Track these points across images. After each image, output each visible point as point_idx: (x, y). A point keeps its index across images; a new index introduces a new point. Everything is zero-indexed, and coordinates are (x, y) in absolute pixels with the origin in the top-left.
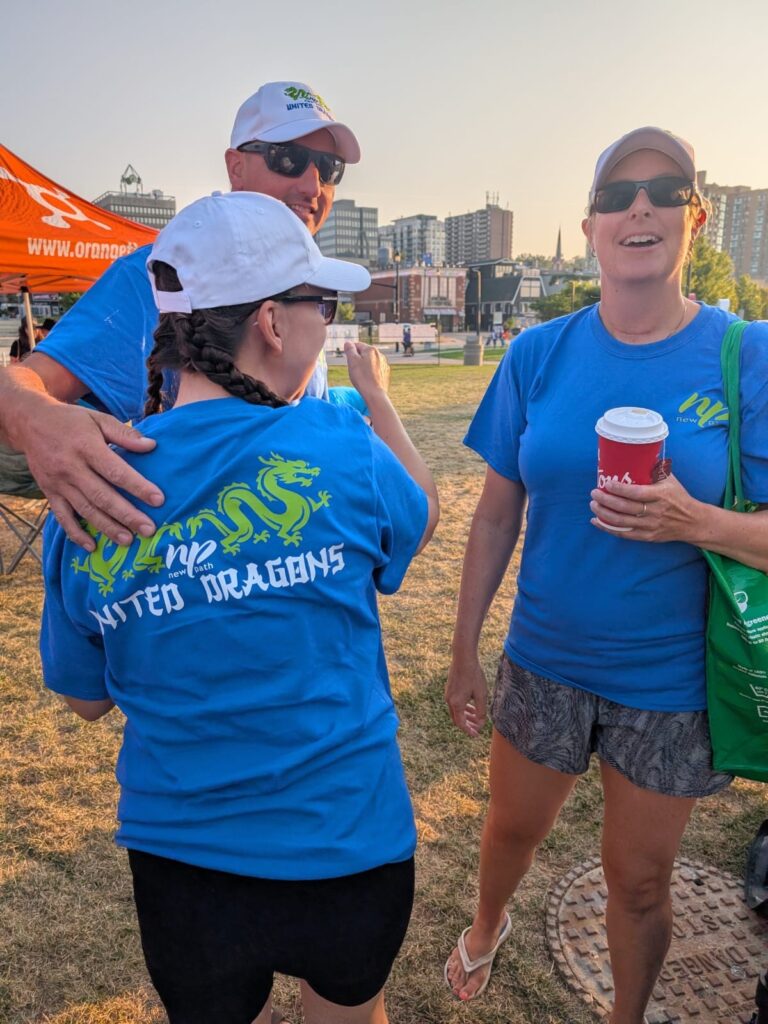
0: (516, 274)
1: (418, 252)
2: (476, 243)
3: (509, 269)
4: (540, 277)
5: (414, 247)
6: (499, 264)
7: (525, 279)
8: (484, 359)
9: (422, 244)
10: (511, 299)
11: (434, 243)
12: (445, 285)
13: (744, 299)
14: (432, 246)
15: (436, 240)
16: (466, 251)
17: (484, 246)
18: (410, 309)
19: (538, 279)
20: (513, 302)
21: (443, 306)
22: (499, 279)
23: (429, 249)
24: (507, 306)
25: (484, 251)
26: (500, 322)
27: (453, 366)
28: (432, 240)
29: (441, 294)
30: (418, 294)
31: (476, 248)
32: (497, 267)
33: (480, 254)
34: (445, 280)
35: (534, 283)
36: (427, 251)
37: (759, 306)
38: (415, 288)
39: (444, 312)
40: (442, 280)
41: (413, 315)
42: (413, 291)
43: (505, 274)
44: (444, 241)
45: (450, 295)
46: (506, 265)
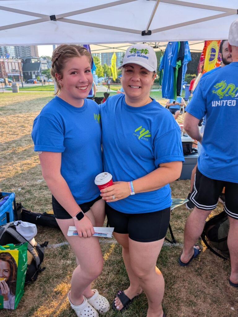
0: (39, 62)
1: (5, 53)
2: (25, 51)
3: (36, 60)
4: (47, 63)
5: (2, 51)
6: (33, 58)
7: (42, 64)
8: (19, 91)
9: (6, 50)
10: (38, 70)
11: (10, 50)
12: (14, 65)
13: (106, 71)
14: (10, 51)
15: (11, 49)
16: (22, 53)
17: (29, 52)
18: (2, 73)
19: (46, 64)
20: (39, 71)
21: (14, 72)
22: (33, 63)
23: (9, 52)
24: (37, 72)
25: (29, 54)
26: (35, 78)
27: (8, 93)
28: (9, 49)
29: (13, 68)
30: (4, 68)
31: (26, 52)
32: (32, 59)
33: (28, 55)
34: (14, 63)
35: (45, 65)
36: (8, 53)
37: (110, 73)
38: (3, 66)
39: (15, 74)
40: (12, 63)
41: (3, 75)
42: (2, 67)
43: (35, 62)
44: (14, 49)
45: (16, 69)
46: (35, 59)
